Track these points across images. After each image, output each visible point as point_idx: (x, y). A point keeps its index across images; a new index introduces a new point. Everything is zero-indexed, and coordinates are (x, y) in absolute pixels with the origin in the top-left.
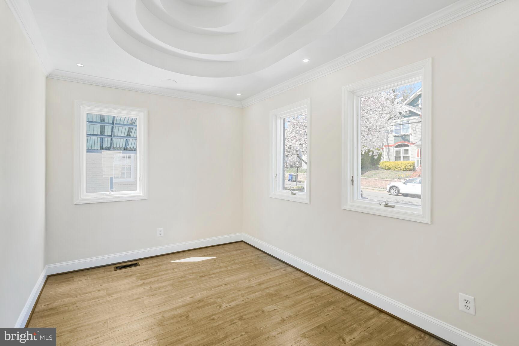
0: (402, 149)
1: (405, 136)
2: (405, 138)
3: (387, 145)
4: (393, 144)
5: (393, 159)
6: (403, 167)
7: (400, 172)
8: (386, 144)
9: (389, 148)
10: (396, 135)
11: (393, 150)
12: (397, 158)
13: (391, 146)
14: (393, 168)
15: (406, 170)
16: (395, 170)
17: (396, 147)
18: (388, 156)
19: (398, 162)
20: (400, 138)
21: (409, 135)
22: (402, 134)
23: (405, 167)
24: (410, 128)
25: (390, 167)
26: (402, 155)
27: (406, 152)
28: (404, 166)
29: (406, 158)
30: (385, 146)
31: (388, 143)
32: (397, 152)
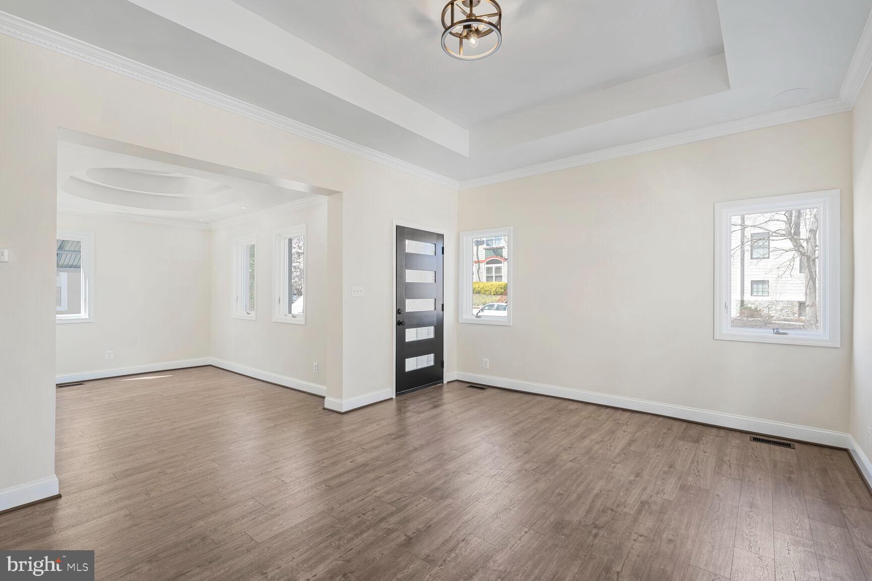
0: (494, 266)
1: (497, 248)
2: (497, 251)
3: (477, 260)
4: (484, 259)
5: (484, 279)
6: (493, 290)
7: (489, 296)
8: (475, 259)
9: (479, 265)
10: (488, 247)
11: (484, 266)
12: (489, 278)
13: (482, 262)
14: (482, 292)
15: (496, 294)
16: (484, 294)
17: (487, 263)
18: (478, 274)
19: (490, 283)
20: (492, 251)
21: (501, 248)
22: (494, 246)
23: (496, 290)
24: (503, 239)
25: (479, 289)
26: (494, 275)
27: (498, 270)
28: (495, 288)
29: (499, 278)
30: (476, 263)
31: (478, 258)
32: (489, 270)
